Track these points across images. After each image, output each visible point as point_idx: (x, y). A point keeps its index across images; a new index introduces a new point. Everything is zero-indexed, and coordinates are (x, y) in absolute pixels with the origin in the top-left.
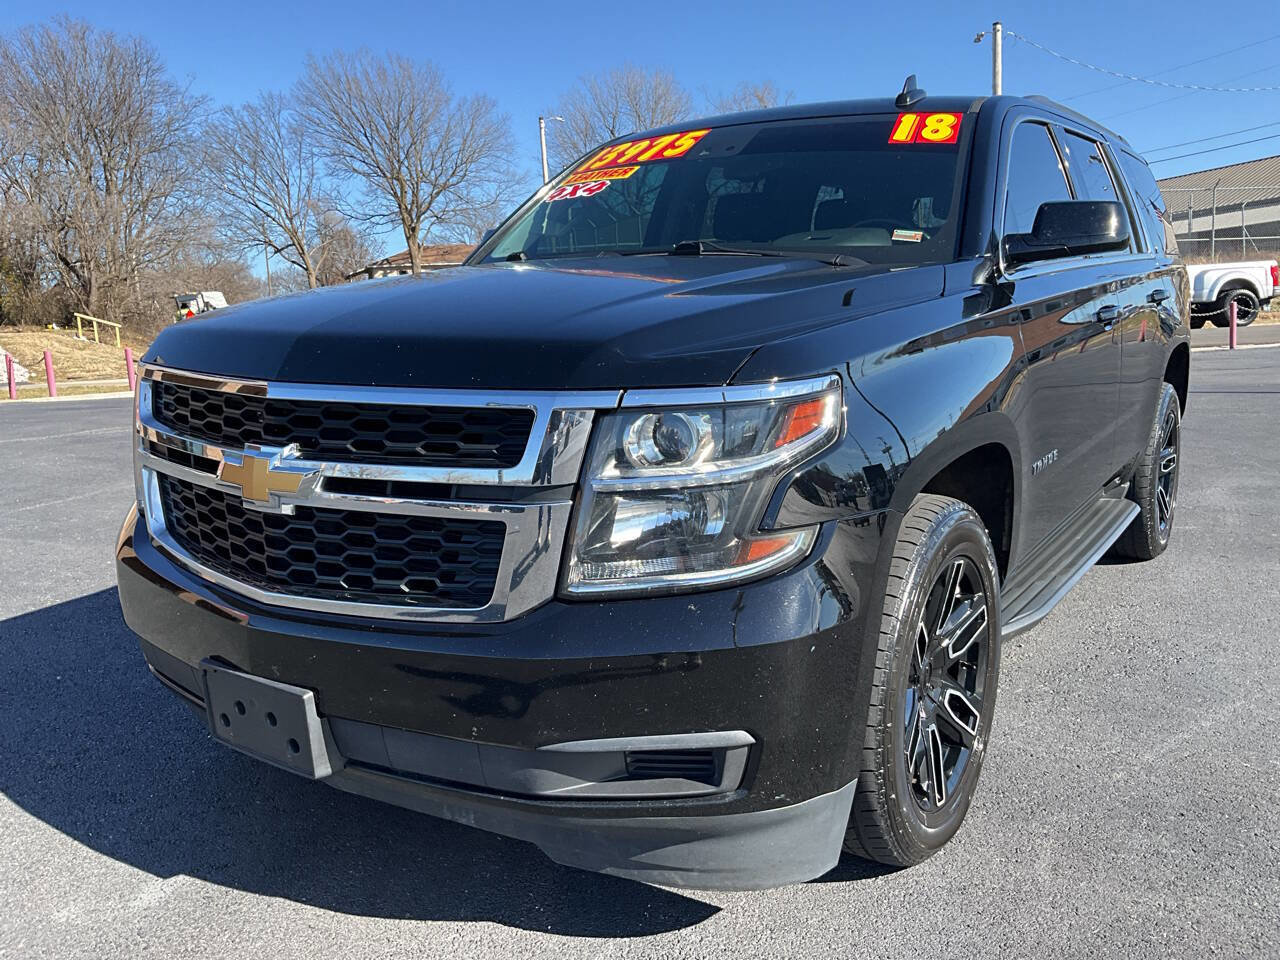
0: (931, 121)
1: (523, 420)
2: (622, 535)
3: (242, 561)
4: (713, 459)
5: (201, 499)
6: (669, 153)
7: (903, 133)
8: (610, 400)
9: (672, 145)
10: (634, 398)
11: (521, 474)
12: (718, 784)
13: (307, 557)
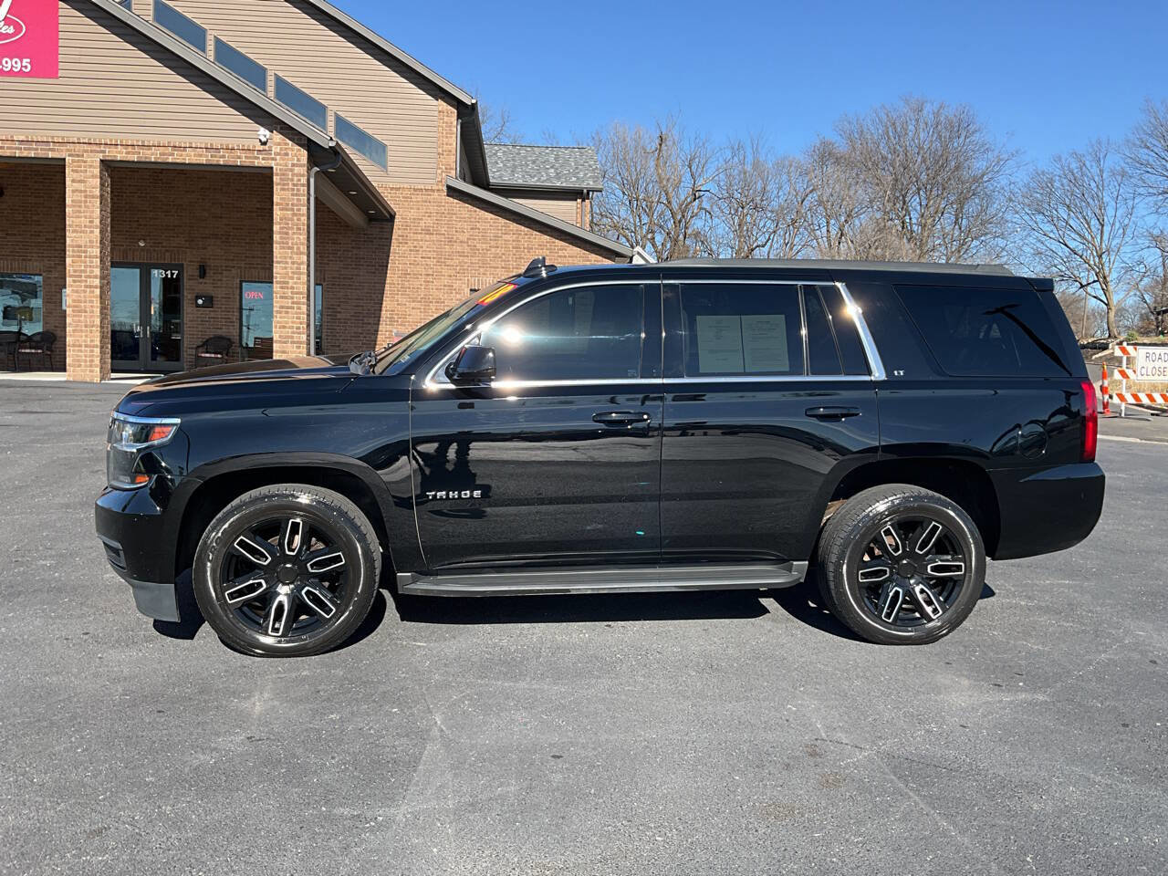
12: (122, 564)
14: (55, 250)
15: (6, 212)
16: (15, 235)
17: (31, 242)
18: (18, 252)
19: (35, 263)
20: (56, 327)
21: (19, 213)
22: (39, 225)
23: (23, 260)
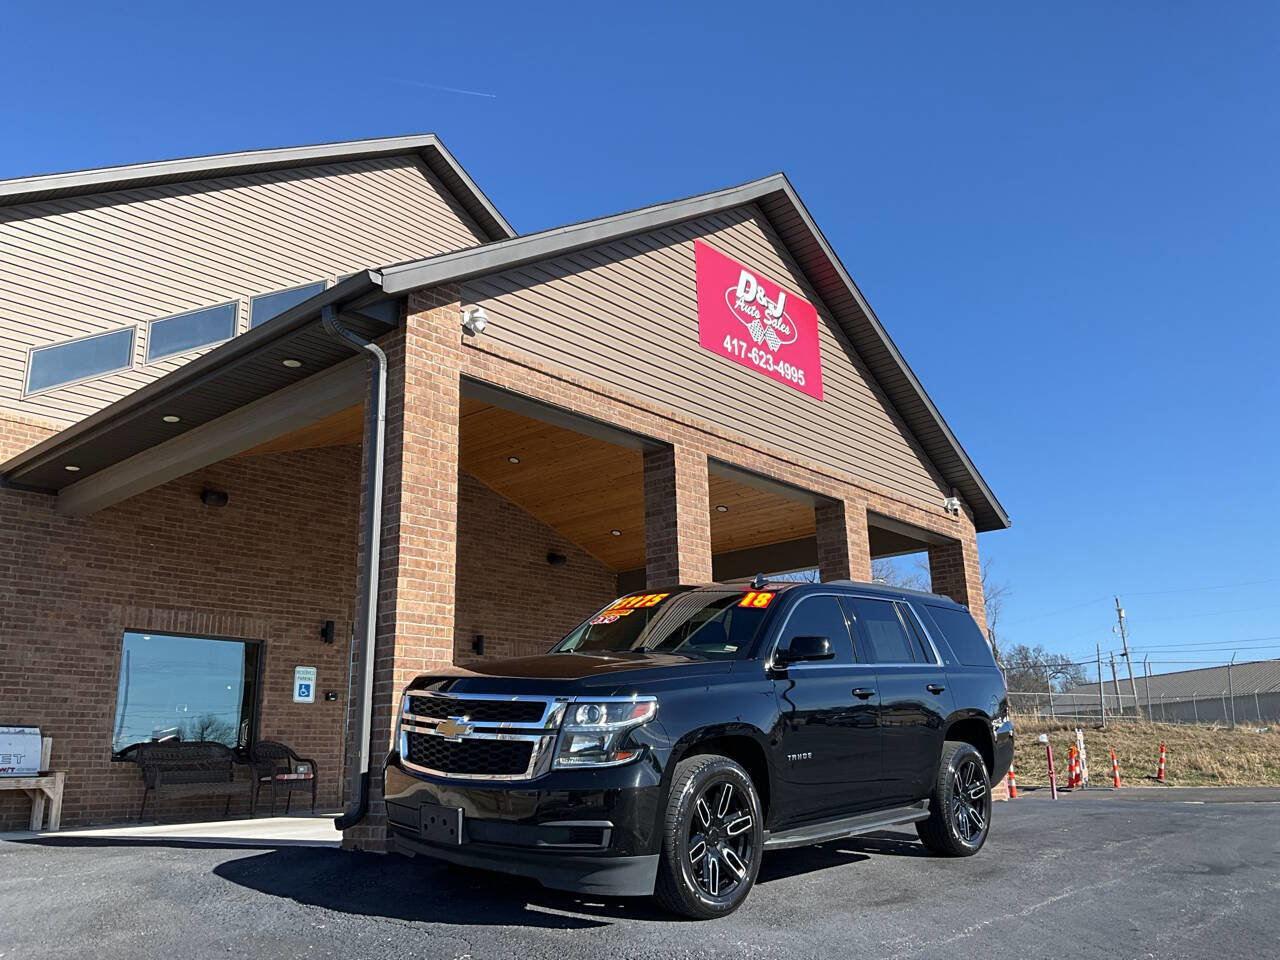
0: (761, 596)
1: (542, 707)
2: (574, 748)
3: (440, 764)
4: (606, 722)
5: (427, 741)
6: (648, 604)
7: (745, 603)
8: (572, 700)
9: (651, 600)
10: (580, 699)
11: (540, 725)
12: (600, 844)
13: (464, 759)
14: (289, 601)
15: (219, 531)
16: (230, 571)
17: (254, 586)
18: (233, 601)
19: (258, 622)
20: (279, 732)
21: (240, 536)
22: (268, 558)
23: (239, 614)
